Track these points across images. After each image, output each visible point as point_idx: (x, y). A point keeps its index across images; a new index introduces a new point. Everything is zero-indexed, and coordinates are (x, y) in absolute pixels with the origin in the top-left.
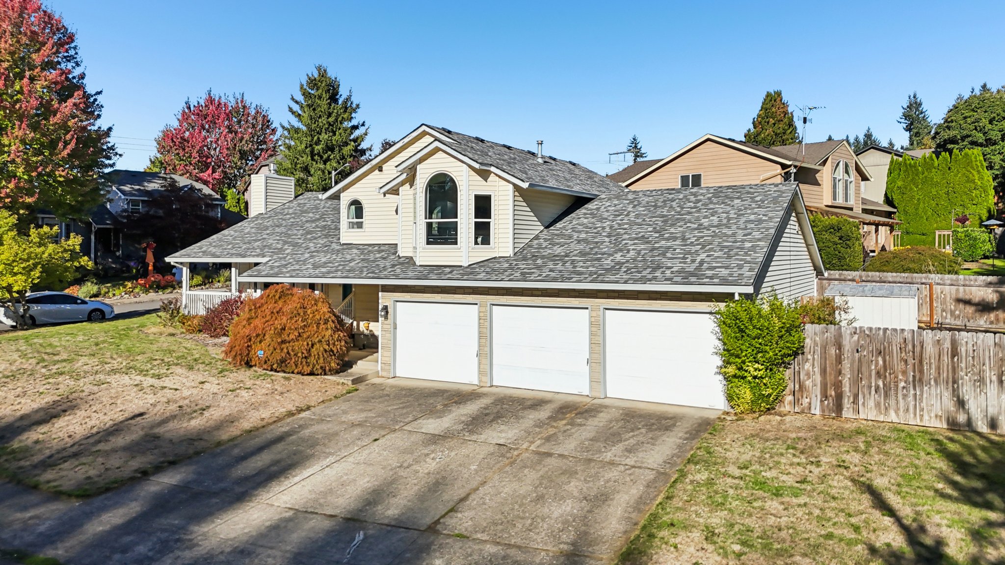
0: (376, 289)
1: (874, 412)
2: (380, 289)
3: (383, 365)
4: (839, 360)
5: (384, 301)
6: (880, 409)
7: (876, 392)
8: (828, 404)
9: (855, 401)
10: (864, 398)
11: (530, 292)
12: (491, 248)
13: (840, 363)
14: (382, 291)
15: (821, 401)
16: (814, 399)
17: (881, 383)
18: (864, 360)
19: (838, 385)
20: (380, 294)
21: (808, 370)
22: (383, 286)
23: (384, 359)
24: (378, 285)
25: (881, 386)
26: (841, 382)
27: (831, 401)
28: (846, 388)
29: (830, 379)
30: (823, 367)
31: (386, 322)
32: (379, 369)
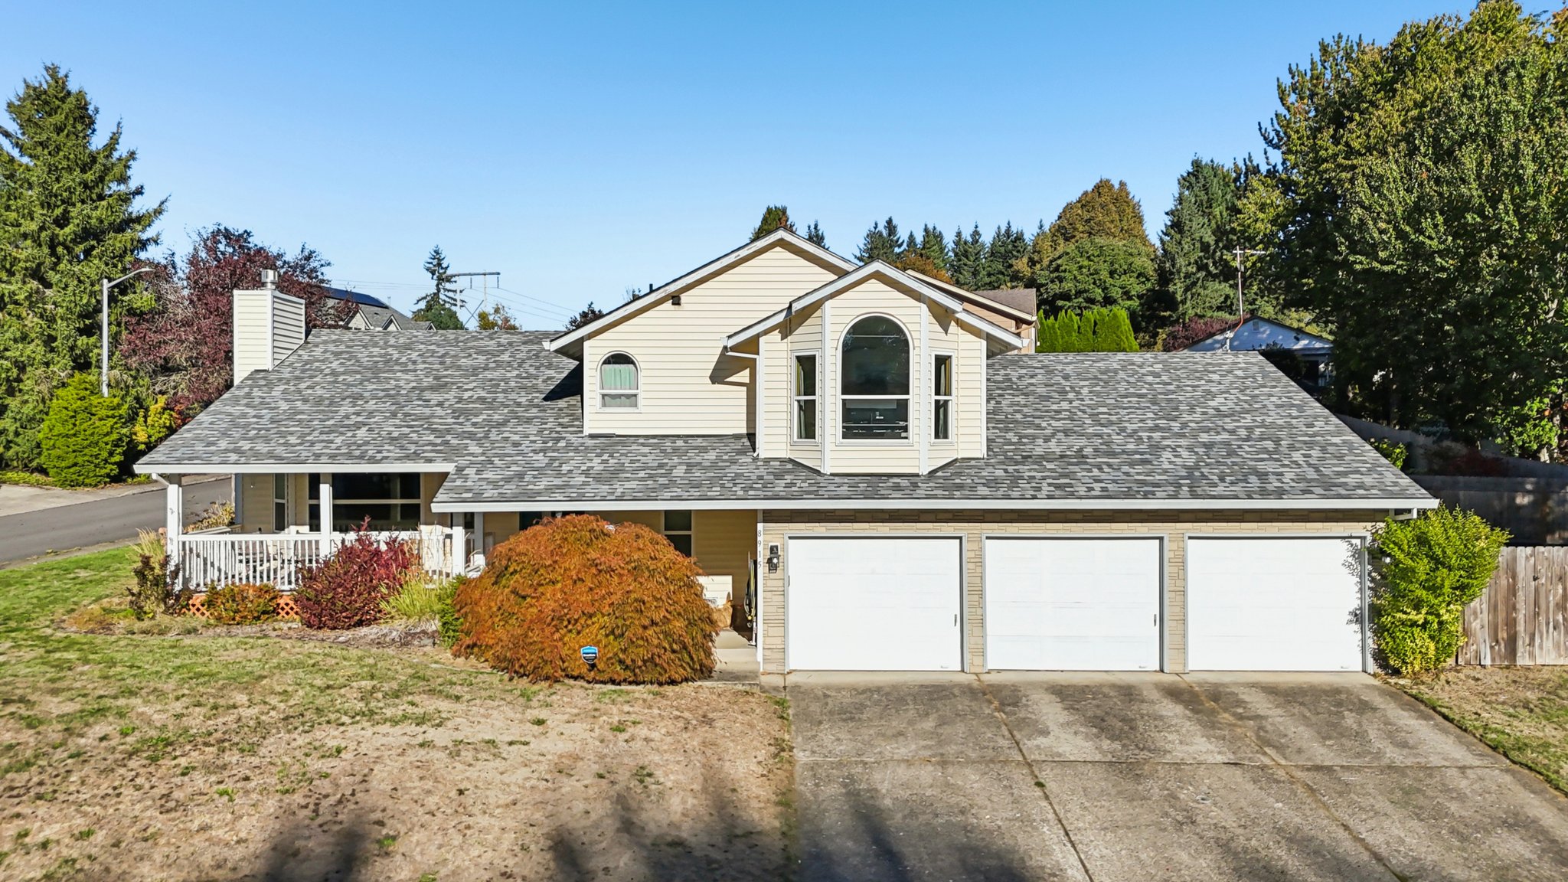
0: (751, 518)
1: (1553, 655)
2: (760, 516)
3: (768, 653)
4: (1513, 591)
5: (769, 537)
6: (1559, 649)
7: (1555, 628)
8: (1500, 649)
9: (1531, 643)
10: (1541, 638)
11: (1062, 515)
12: (952, 444)
13: (1515, 595)
14: (765, 521)
15: (1492, 647)
16: (1482, 646)
17: (1560, 618)
18: (1542, 591)
19: (1511, 624)
20: (760, 526)
21: (1475, 608)
22: (765, 511)
23: (769, 640)
24: (755, 511)
25: (1561, 620)
26: (1515, 620)
27: (1503, 645)
28: (1521, 627)
29: (1501, 616)
30: (1492, 601)
31: (772, 576)
32: (760, 658)
